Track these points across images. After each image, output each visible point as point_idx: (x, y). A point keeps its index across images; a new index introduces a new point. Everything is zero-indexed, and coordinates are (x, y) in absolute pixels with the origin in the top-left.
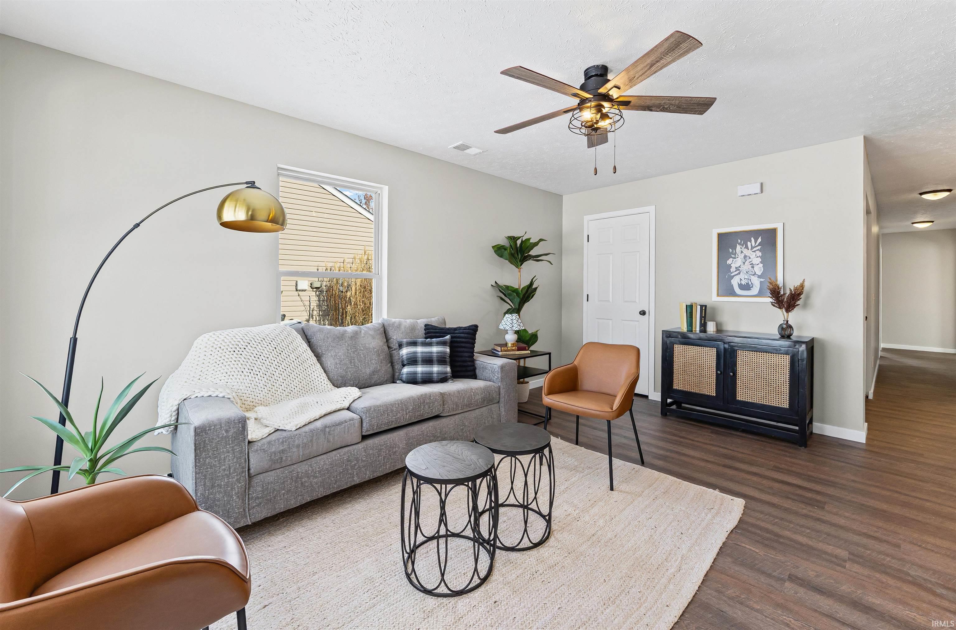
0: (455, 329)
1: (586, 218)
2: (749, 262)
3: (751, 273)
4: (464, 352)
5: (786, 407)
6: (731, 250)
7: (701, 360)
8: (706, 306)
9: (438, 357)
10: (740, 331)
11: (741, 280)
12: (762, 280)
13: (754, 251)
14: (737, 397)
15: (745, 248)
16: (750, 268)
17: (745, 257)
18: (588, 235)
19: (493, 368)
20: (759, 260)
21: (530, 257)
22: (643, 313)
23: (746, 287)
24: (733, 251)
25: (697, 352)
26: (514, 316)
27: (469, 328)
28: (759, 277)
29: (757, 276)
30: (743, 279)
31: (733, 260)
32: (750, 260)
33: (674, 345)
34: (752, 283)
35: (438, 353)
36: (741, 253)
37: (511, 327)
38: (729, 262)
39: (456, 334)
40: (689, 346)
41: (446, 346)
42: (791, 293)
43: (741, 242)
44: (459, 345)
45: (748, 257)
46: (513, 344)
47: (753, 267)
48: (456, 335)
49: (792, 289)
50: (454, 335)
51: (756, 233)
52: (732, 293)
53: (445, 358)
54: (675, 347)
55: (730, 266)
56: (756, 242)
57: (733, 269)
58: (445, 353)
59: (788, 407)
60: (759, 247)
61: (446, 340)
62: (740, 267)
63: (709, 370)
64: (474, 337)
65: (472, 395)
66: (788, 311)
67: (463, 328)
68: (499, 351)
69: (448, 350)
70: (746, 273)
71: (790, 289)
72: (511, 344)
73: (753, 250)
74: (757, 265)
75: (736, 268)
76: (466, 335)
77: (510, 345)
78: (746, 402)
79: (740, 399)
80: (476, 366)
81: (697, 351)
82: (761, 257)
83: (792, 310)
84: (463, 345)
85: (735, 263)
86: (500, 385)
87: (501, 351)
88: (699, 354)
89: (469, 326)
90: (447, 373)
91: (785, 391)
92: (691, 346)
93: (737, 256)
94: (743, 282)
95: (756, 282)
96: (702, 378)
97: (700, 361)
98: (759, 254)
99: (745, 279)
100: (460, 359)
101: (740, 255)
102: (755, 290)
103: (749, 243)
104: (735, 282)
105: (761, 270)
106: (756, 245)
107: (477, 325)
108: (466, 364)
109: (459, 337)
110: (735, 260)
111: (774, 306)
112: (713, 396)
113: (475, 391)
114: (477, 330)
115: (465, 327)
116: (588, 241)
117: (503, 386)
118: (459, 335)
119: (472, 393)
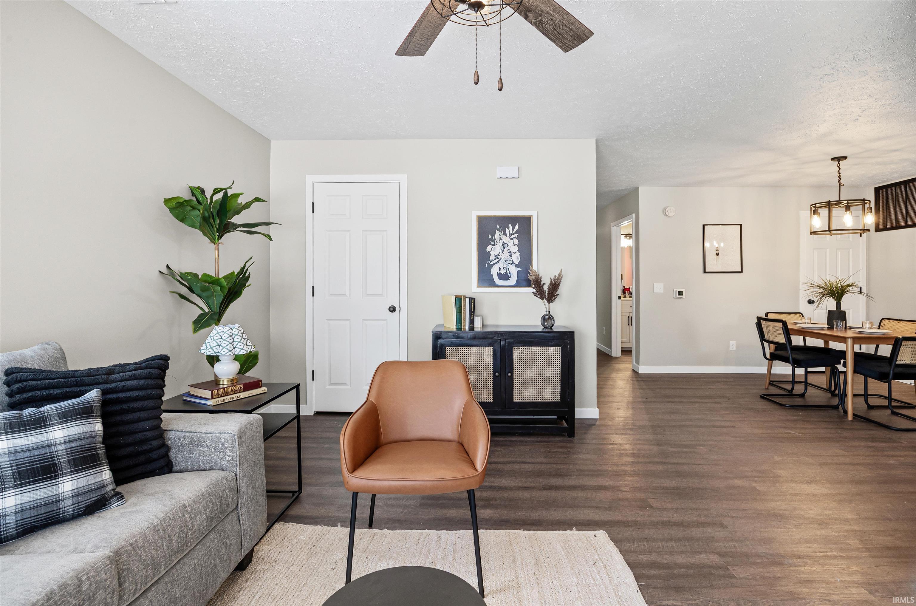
0: (110, 371)
1: (310, 179)
2: (508, 250)
3: (509, 262)
4: (140, 420)
5: (557, 400)
6: (490, 236)
7: (476, 362)
8: (474, 299)
9: (71, 452)
10: (499, 324)
11: (500, 269)
12: (520, 269)
13: (512, 239)
14: (514, 398)
15: (503, 235)
16: (509, 256)
17: (504, 244)
18: (313, 203)
19: (218, 440)
20: (516, 248)
21: (235, 227)
22: (392, 309)
23: (505, 277)
24: (492, 237)
25: (472, 354)
26: (234, 330)
27: (148, 363)
28: (517, 266)
29: (515, 265)
30: (502, 268)
31: (492, 247)
32: (508, 248)
33: (447, 348)
34: (510, 273)
35: (70, 441)
36: (500, 240)
37: (231, 349)
38: (489, 249)
39: (114, 381)
40: (463, 348)
41: (93, 417)
42: (551, 283)
43: (500, 228)
44: (125, 406)
45: (506, 245)
46: (232, 380)
47: (511, 256)
48: (113, 385)
49: (553, 279)
50: (109, 386)
51: (513, 220)
52: (493, 284)
53: (95, 448)
54: (447, 350)
55: (489, 254)
56: (513, 230)
57: (492, 257)
58: (91, 436)
59: (560, 400)
60: (516, 235)
61: (89, 402)
62: (498, 255)
63: (485, 373)
64: (162, 383)
65: (186, 521)
66: (549, 302)
67: (132, 367)
68: (207, 399)
69: (98, 427)
70: (504, 261)
71: (551, 279)
72: (228, 381)
73: (511, 237)
74: (515, 253)
75: (495, 256)
76: (142, 382)
77: (225, 383)
78: (520, 402)
79: (516, 400)
80: (169, 443)
81: (472, 352)
82: (518, 245)
83: (553, 300)
84: (137, 405)
85: (494, 251)
86: (238, 473)
87: (212, 398)
88: (474, 356)
89: (147, 360)
90: (104, 487)
91: (557, 384)
92: (465, 348)
93: (496, 243)
94: (502, 272)
95: (514, 271)
96: (478, 383)
97: (476, 364)
98: (516, 242)
99: (504, 268)
100: (130, 439)
101: (498, 241)
102: (513, 280)
103: (507, 230)
104: (494, 271)
105: (518, 259)
106: (514, 232)
107: (166, 356)
108: (146, 447)
109: (124, 390)
110: (494, 247)
111: (537, 297)
112: (491, 403)
113: (192, 509)
114: (167, 367)
115: (136, 363)
116: (313, 212)
117: (244, 471)
118: (123, 383)
119: (187, 516)
